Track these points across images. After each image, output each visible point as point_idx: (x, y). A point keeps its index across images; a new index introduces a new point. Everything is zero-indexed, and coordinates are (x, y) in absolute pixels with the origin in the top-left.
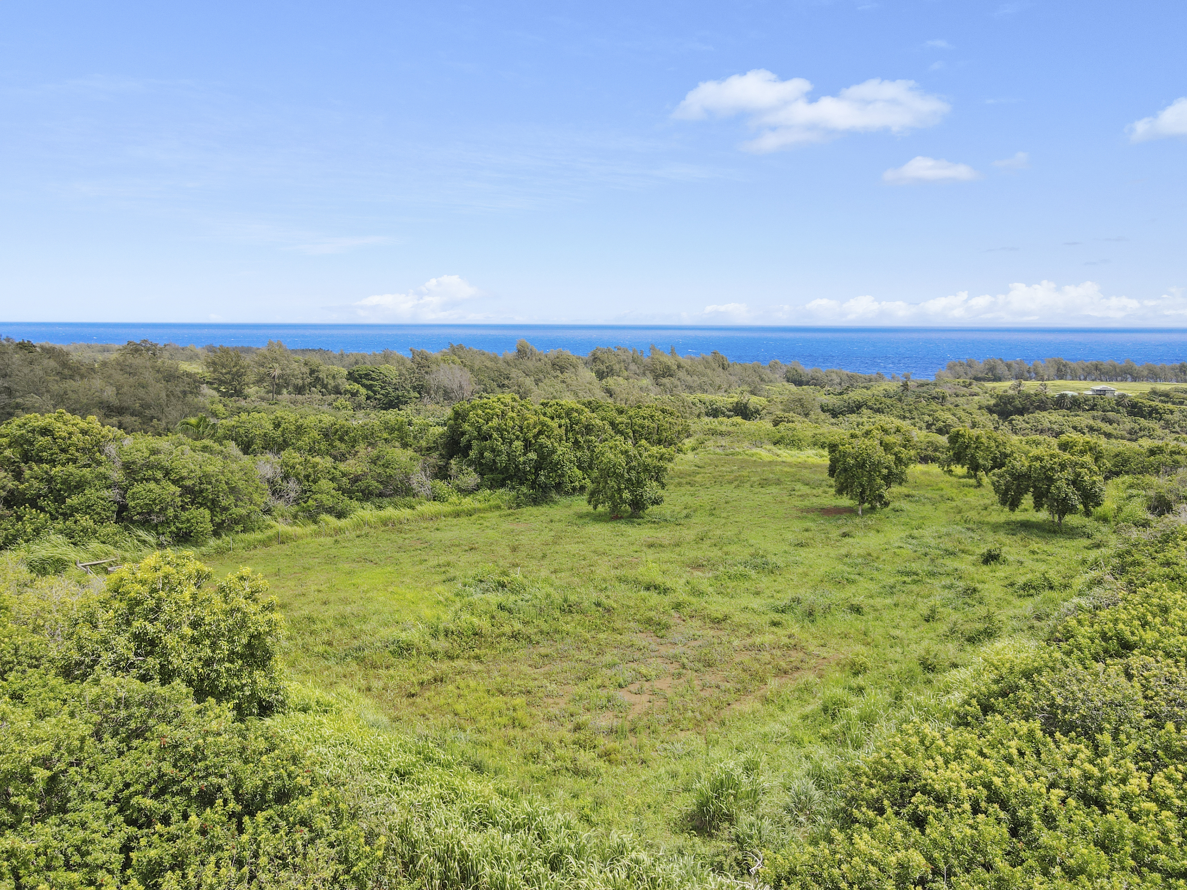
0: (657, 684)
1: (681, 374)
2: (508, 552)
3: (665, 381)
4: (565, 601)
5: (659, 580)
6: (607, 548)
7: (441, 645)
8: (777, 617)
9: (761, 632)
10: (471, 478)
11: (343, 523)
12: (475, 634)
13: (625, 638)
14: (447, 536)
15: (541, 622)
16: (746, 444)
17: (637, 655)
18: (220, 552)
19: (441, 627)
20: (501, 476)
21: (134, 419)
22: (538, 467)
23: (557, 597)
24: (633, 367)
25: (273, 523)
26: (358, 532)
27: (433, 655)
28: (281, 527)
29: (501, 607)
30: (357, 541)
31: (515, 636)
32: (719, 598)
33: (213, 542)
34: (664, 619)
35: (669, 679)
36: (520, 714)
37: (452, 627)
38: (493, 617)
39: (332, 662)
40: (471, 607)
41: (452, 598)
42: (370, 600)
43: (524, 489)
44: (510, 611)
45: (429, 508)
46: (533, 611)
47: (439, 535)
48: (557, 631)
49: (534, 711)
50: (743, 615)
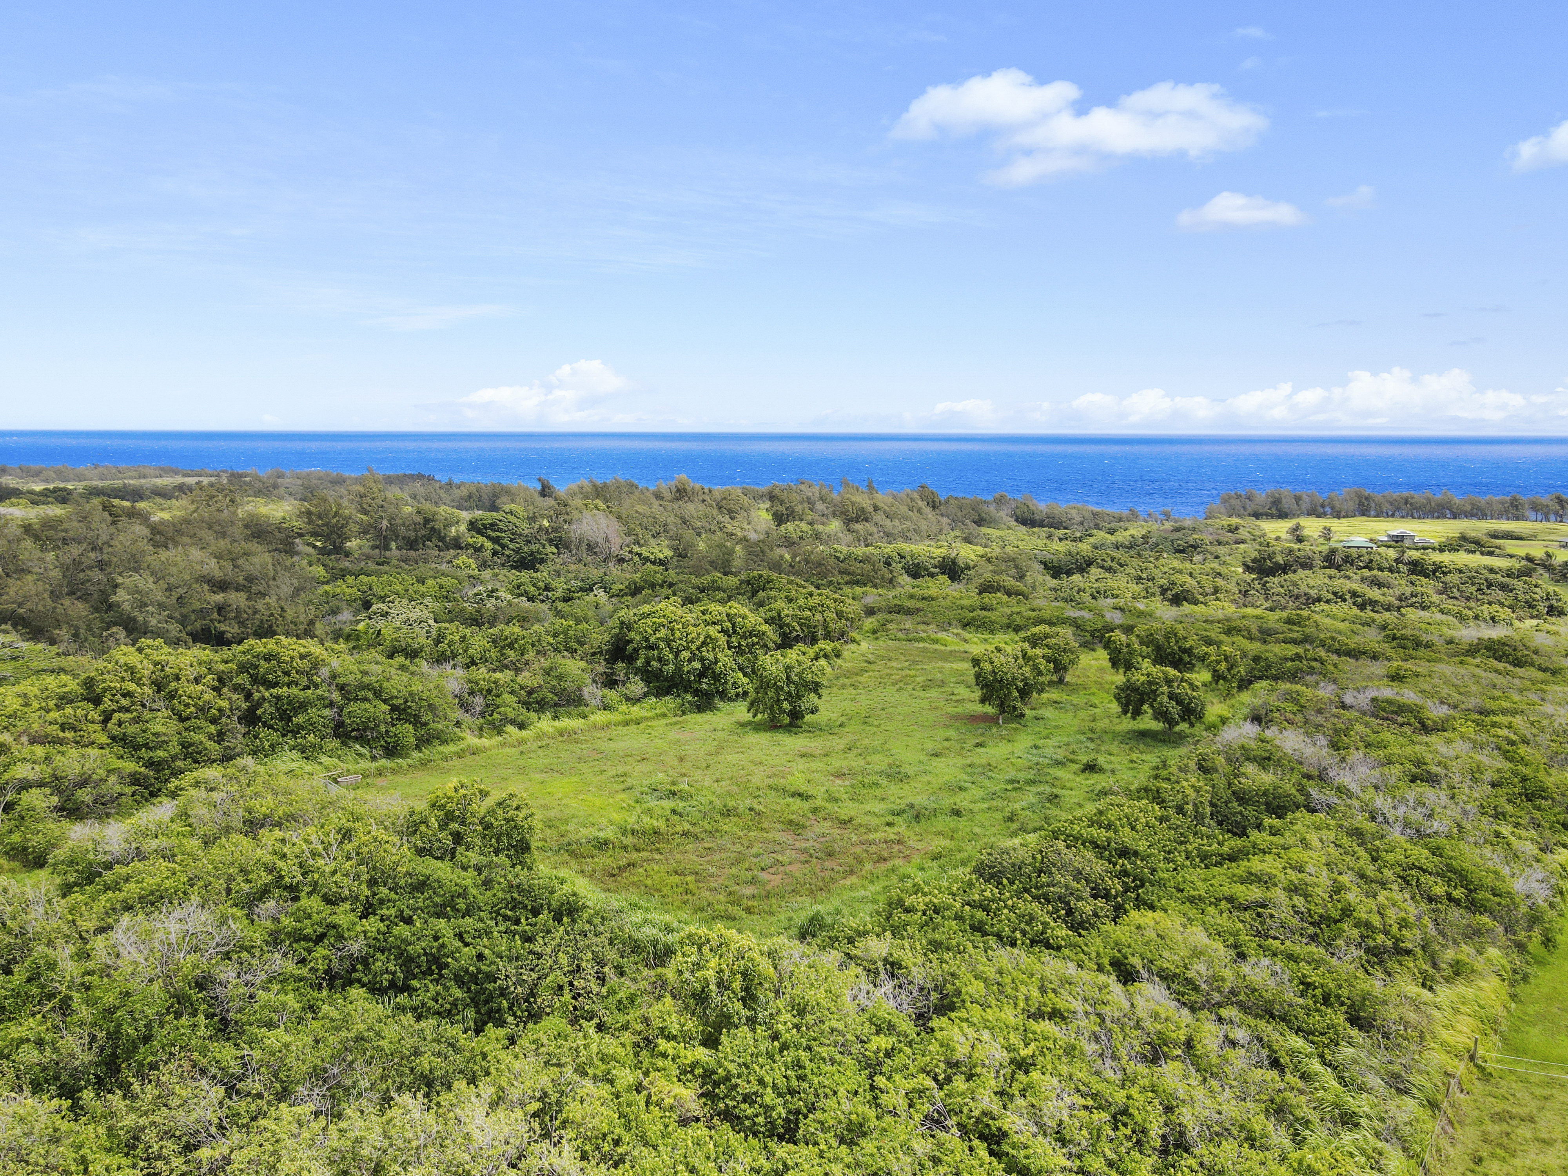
0: (788, 868)
1: (879, 517)
2: (675, 762)
3: (857, 526)
4: (725, 806)
5: (803, 788)
6: (764, 758)
7: (629, 840)
8: (890, 818)
9: (876, 830)
10: (637, 686)
11: (524, 733)
12: (655, 833)
13: (770, 836)
14: (619, 745)
15: (705, 823)
16: (933, 626)
17: (778, 848)
18: (424, 763)
19: (628, 827)
20: (667, 684)
21: (239, 594)
22: (702, 674)
23: (718, 803)
24: (820, 506)
25: (463, 735)
26: (540, 744)
27: (625, 848)
28: (471, 740)
29: (674, 811)
30: (540, 752)
31: (685, 834)
32: (850, 804)
33: (416, 754)
34: (802, 821)
35: (799, 865)
36: (691, 886)
37: (636, 827)
38: (668, 820)
39: (550, 854)
40: (649, 812)
41: (633, 804)
42: (566, 806)
43: (689, 697)
44: (681, 816)
45: (600, 717)
46: (699, 815)
47: (612, 745)
48: (717, 831)
49: (701, 885)
50: (866, 818)
